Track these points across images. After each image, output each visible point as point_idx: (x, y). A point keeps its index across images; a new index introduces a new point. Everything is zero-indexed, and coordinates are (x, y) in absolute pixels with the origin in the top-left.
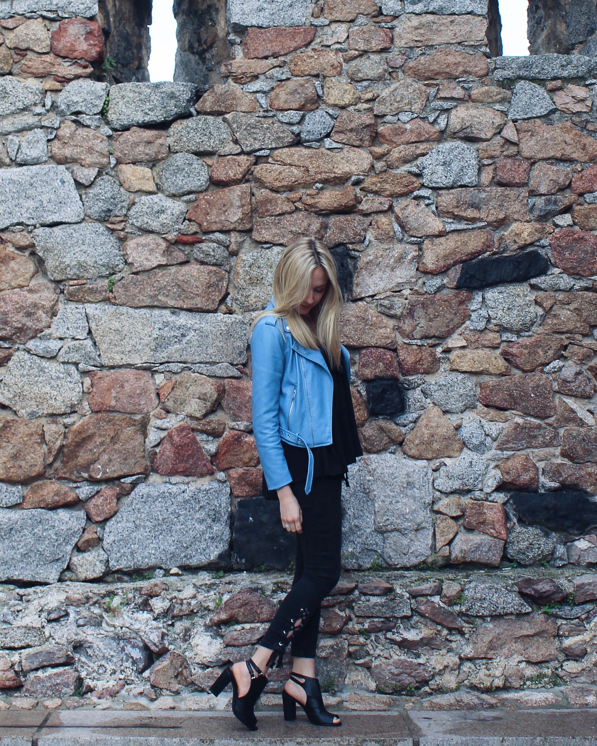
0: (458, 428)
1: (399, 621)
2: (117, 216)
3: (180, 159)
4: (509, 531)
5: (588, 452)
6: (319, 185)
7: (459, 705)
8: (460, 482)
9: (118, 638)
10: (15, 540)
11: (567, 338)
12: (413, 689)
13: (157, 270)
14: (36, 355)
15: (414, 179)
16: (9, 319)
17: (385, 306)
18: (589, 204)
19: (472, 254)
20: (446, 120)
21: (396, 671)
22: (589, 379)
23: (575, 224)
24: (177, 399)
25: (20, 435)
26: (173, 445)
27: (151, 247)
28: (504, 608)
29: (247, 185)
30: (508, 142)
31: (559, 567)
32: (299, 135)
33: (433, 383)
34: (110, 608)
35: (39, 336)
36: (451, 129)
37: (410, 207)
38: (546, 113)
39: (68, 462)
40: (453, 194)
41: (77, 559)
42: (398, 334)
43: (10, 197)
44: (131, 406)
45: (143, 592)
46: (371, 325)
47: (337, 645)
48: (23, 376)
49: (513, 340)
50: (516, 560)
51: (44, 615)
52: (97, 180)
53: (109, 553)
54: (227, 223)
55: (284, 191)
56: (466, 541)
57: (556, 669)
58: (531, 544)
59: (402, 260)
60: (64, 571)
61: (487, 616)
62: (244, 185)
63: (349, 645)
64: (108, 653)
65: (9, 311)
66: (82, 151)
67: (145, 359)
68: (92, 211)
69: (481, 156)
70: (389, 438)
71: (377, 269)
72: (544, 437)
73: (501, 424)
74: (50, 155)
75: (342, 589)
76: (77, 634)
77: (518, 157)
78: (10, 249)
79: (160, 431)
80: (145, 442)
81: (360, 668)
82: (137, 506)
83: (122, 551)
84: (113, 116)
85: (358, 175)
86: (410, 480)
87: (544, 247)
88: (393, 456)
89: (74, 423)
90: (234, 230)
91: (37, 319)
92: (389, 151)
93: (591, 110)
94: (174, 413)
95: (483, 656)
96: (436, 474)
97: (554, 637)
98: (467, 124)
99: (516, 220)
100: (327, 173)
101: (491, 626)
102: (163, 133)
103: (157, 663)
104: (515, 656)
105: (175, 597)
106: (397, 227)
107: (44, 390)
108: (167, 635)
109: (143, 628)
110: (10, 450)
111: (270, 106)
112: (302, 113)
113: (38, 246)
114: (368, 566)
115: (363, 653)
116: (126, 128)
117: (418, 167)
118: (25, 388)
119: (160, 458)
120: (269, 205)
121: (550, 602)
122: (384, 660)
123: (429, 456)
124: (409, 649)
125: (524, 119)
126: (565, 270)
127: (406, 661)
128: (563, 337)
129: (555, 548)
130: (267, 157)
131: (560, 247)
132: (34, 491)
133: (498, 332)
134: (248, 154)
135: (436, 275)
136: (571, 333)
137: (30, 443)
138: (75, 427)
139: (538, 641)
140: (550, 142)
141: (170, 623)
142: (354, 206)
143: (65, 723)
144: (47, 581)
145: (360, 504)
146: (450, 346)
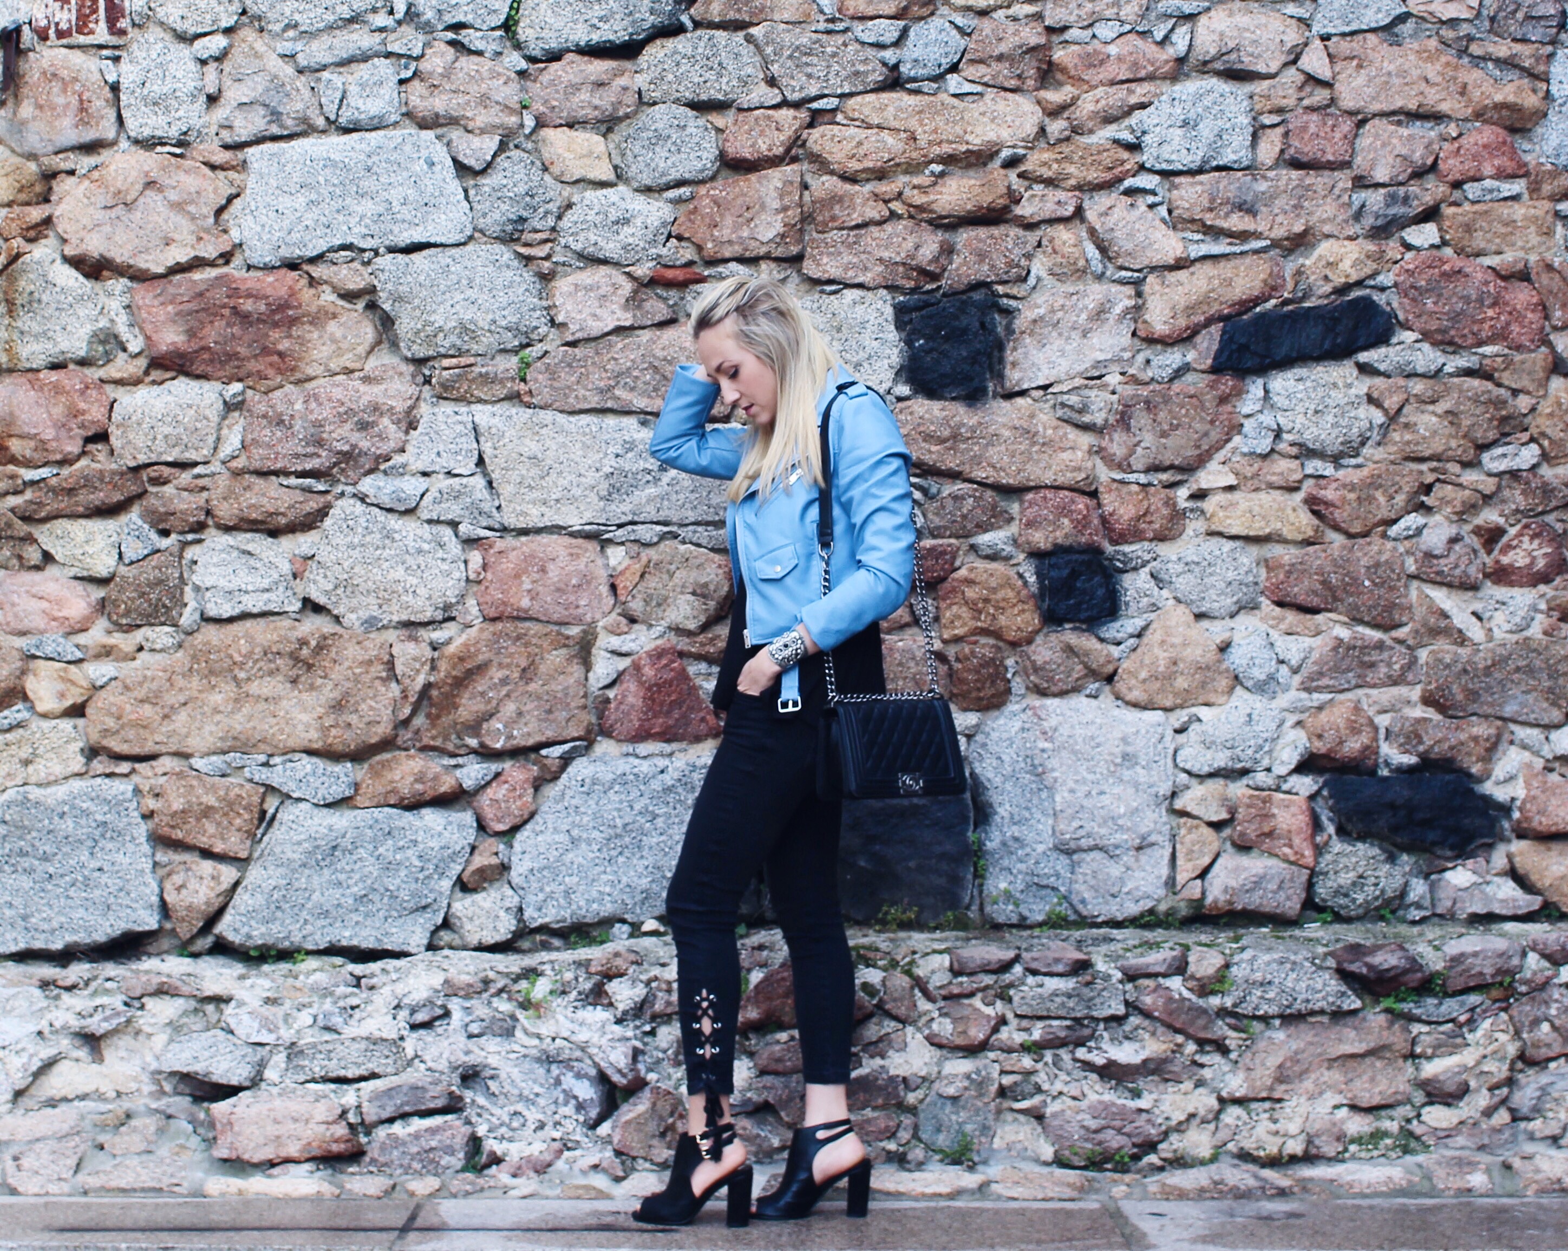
0: (1224, 648)
1: (1102, 1026)
2: (536, 231)
3: (660, 116)
4: (1319, 850)
5: (1473, 695)
6: (937, 168)
7: (1217, 1191)
8: (1228, 753)
9: (548, 1060)
10: (342, 871)
11: (1433, 470)
12: (1127, 1159)
13: (613, 338)
14: (377, 506)
15: (1125, 155)
16: (325, 436)
17: (1071, 407)
18: (1474, 203)
19: (1242, 303)
20: (1188, 37)
21: (1093, 1124)
22: (1475, 551)
23: (1444, 243)
24: (650, 596)
25: (346, 664)
26: (641, 683)
27: (602, 291)
28: (1308, 1001)
29: (795, 167)
30: (1312, 80)
31: (1414, 923)
32: (896, 67)
33: (1174, 558)
34: (529, 1001)
35: (382, 467)
36: (1201, 52)
37: (1116, 210)
38: (1387, 21)
39: (438, 717)
40: (1201, 183)
41: (463, 906)
42: (1099, 462)
43: (326, 193)
44: (559, 609)
45: (593, 970)
46: (1044, 444)
47: (978, 1072)
48: (352, 546)
49: (1326, 473)
50: (1332, 908)
51: (403, 1014)
52: (499, 159)
53: (521, 892)
54: (753, 244)
55: (868, 180)
56: (1237, 870)
57: (1408, 1121)
58: (1361, 877)
59: (1103, 316)
60: (438, 929)
61: (1273, 1017)
62: (788, 168)
63: (1002, 1072)
64: (530, 1088)
65: (325, 419)
66: (468, 103)
67: (588, 516)
68: (489, 220)
69: (1257, 107)
70: (1086, 666)
71: (1054, 334)
72: (1389, 665)
73: (1307, 639)
74: (404, 110)
75: (989, 963)
76: (467, 1053)
77: (1332, 110)
78: (328, 297)
79: (616, 658)
80: (586, 679)
81: (1022, 1118)
82: (574, 802)
83: (548, 889)
84: (529, 31)
85: (1014, 147)
86: (1129, 749)
87: (1383, 289)
88: (1093, 702)
89: (449, 641)
90: (767, 257)
91: (379, 436)
92: (1074, 100)
93: (1478, 15)
94: (644, 622)
95: (1264, 1094)
96: (1181, 738)
97: (1405, 1057)
98: (1231, 45)
99: (1328, 236)
100: (952, 142)
101: (1280, 1035)
102: (627, 65)
103: (625, 1107)
104: (1328, 1094)
105: (656, 979)
106: (1092, 251)
107: (393, 575)
108: (643, 1052)
109: (595, 1040)
110: (328, 693)
111: (840, 11)
112: (902, 23)
113: (383, 290)
114: (1040, 918)
115: (1029, 1088)
116: (554, 56)
117: (1133, 131)
118: (356, 570)
119: (617, 709)
120: (837, 207)
121: (1397, 989)
122: (1070, 1102)
123: (1168, 703)
124: (1120, 1081)
125: (1344, 35)
126: (1426, 336)
127: (1114, 1104)
128: (1424, 467)
129: (1406, 884)
130: (834, 111)
131: (1416, 288)
132: (376, 773)
133: (1296, 457)
134: (797, 105)
135: (1172, 345)
136: (1439, 460)
137: (366, 678)
138: (451, 649)
139: (1373, 1066)
140: (1396, 81)
141: (647, 1028)
142: (1006, 209)
143: (452, 1223)
144: (405, 948)
145: (1023, 795)
146: (1204, 485)
